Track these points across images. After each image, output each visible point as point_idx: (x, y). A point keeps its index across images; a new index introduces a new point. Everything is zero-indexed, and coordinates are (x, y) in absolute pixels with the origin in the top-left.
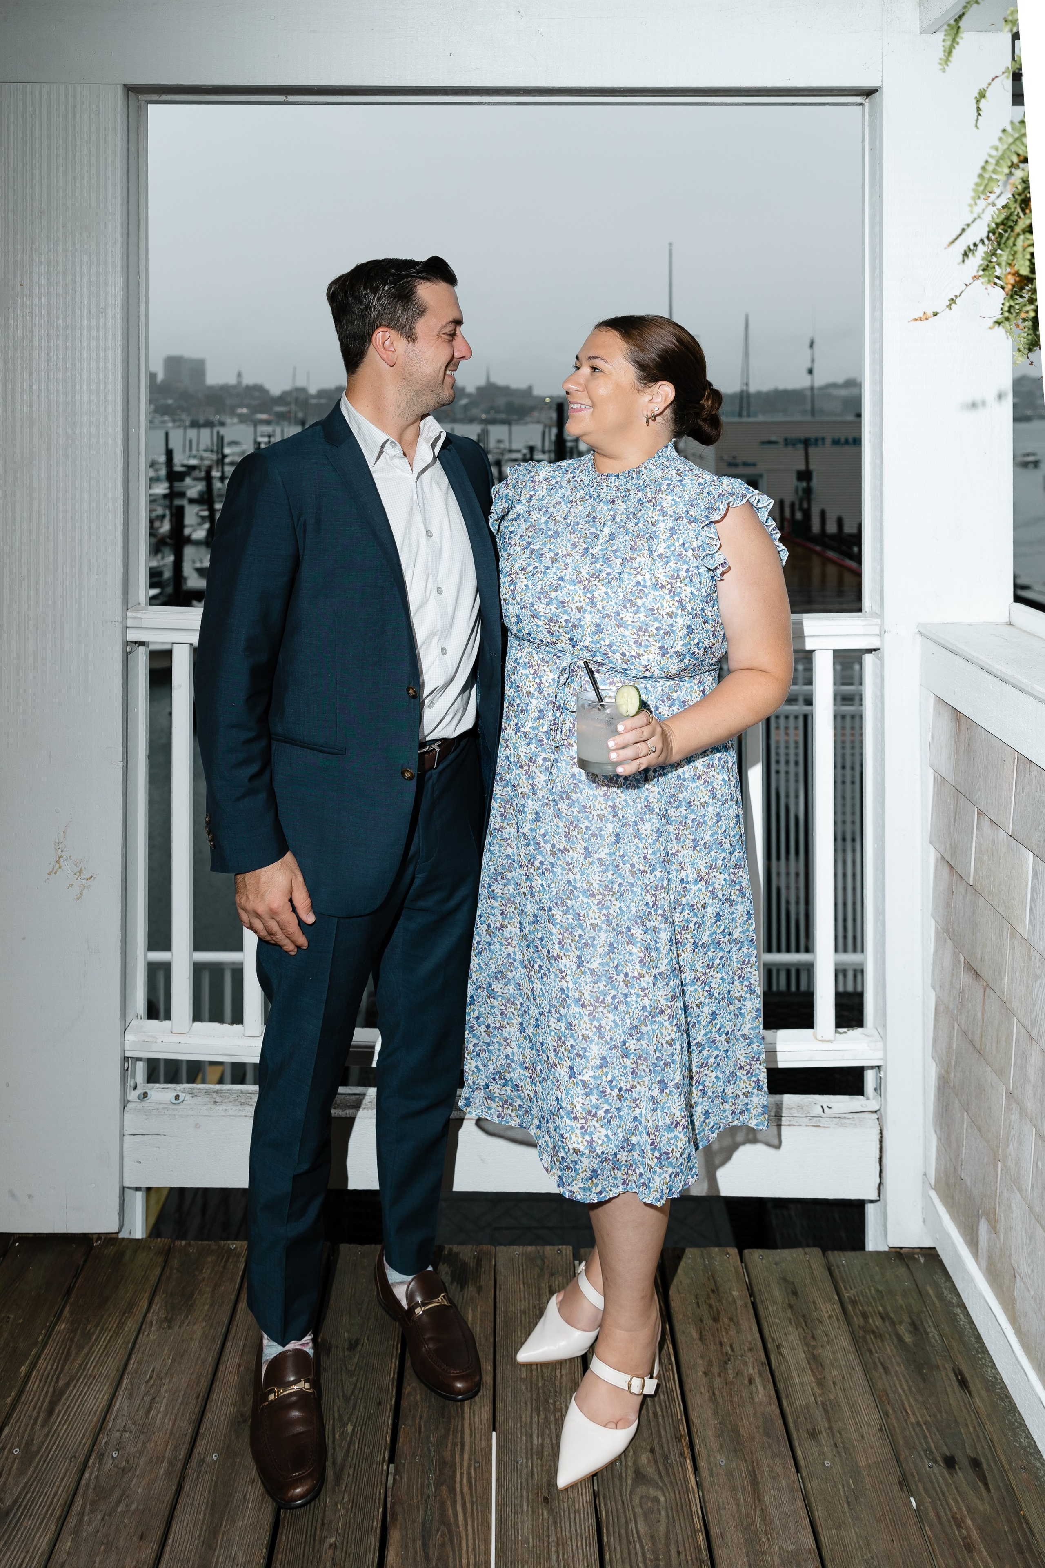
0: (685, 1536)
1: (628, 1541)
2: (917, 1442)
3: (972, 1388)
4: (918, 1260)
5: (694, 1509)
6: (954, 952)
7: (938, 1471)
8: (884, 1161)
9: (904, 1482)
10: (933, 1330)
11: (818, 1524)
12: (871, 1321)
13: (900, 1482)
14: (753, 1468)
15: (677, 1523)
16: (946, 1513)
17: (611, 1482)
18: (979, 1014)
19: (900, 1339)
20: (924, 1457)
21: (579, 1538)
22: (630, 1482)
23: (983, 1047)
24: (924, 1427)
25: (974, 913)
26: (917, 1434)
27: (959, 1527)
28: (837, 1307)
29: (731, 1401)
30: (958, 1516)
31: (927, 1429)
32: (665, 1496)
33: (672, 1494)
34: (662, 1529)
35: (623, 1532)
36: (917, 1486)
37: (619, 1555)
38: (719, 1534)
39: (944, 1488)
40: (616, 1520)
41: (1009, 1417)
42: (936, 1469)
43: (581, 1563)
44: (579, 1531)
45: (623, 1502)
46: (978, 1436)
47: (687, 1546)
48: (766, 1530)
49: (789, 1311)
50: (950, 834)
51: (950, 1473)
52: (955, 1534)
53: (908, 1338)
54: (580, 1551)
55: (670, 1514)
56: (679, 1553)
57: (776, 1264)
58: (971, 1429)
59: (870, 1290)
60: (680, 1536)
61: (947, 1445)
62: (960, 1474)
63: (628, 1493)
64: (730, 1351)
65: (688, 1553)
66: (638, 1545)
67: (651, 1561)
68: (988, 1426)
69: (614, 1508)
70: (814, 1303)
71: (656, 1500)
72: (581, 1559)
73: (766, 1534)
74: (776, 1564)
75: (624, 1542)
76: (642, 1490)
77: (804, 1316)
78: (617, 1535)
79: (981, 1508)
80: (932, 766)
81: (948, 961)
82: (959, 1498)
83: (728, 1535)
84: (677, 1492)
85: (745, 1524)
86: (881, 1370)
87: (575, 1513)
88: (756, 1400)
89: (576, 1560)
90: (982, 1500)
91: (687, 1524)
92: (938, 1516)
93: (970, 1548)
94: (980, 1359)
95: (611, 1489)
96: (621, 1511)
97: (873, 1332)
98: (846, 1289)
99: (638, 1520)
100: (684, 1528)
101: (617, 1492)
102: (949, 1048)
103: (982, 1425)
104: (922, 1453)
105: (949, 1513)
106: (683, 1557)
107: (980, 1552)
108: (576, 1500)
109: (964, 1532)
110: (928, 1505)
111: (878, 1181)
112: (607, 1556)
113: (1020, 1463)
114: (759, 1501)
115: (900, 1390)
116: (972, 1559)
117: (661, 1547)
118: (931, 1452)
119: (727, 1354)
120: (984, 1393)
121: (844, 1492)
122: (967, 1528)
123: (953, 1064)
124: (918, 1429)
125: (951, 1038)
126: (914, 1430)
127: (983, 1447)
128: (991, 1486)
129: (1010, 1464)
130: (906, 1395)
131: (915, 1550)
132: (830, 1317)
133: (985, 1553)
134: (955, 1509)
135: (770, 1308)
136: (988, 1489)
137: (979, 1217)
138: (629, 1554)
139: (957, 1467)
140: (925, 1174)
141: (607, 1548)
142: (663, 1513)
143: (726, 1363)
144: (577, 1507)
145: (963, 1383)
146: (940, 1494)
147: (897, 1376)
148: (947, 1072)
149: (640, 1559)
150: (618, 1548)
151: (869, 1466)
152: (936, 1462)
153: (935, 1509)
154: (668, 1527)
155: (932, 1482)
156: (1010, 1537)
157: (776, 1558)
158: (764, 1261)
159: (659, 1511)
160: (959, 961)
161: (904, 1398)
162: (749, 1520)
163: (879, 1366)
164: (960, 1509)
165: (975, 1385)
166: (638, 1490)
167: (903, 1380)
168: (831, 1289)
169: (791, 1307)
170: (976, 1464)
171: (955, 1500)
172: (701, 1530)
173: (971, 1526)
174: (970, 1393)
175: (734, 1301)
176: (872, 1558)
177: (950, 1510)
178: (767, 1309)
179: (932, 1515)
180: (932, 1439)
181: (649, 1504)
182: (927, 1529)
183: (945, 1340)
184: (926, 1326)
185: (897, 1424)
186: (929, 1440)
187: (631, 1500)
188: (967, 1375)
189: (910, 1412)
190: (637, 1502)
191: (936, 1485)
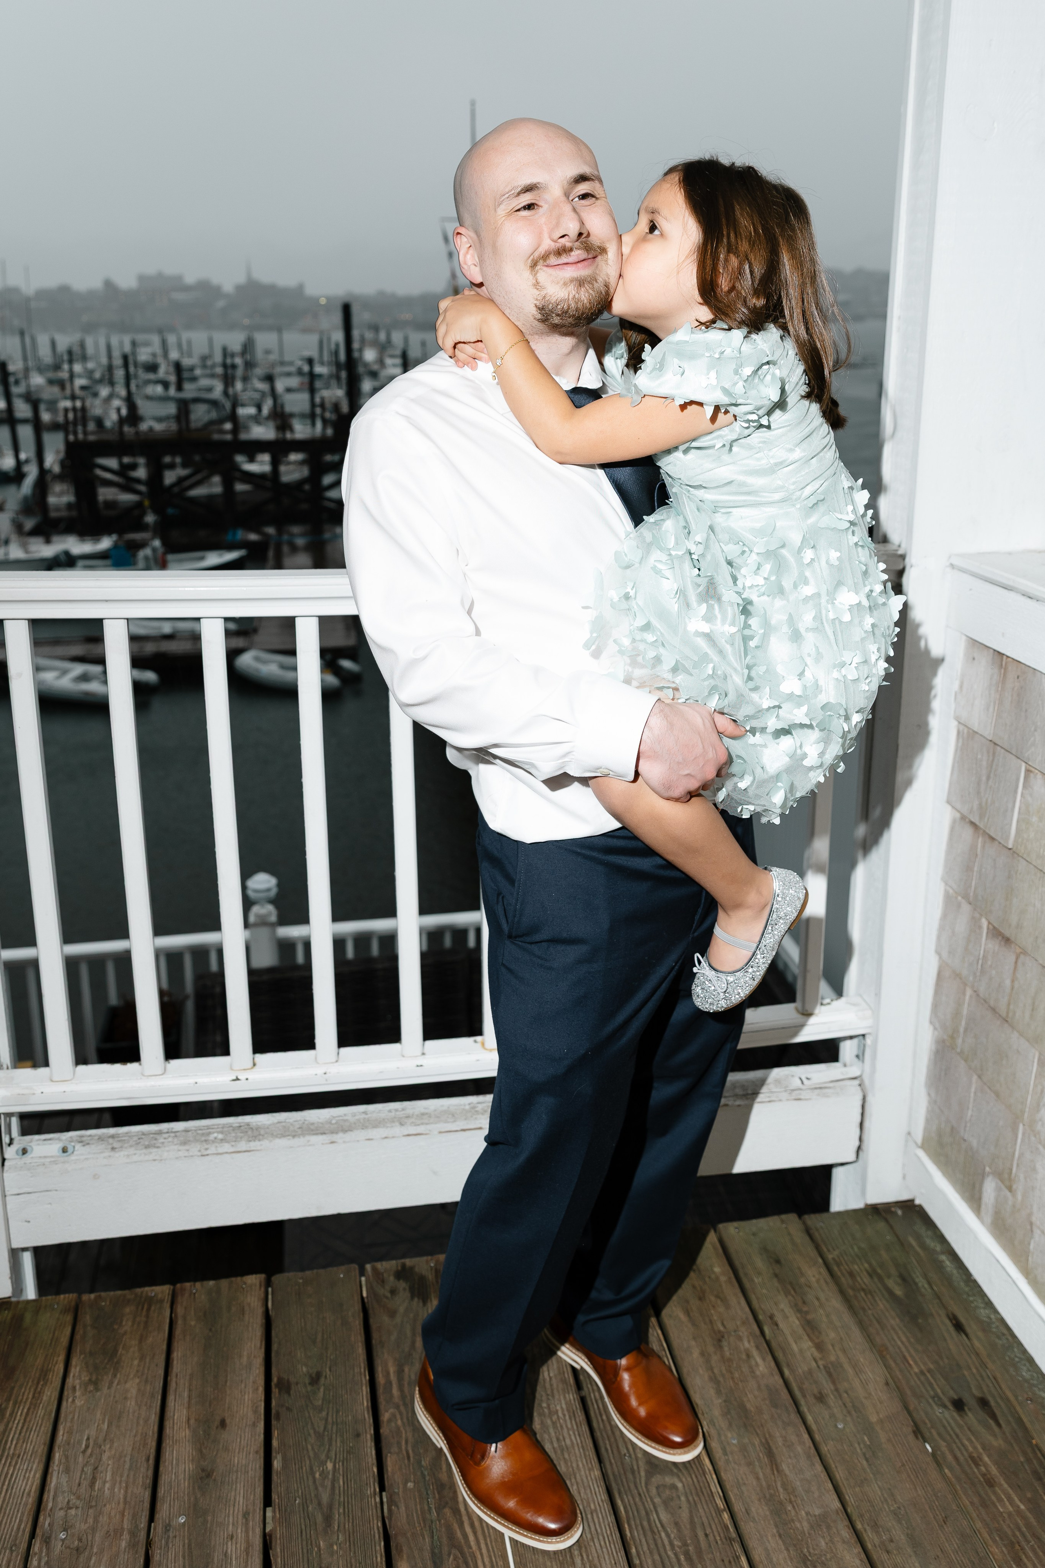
0: (710, 1518)
1: (653, 1532)
2: (924, 1391)
3: (968, 1330)
4: (895, 1213)
5: (713, 1489)
6: (973, 918)
7: (948, 1415)
8: (867, 1124)
9: (918, 1432)
10: (921, 1279)
11: (841, 1484)
12: (859, 1279)
13: (914, 1432)
14: (766, 1439)
15: (699, 1506)
16: (962, 1454)
17: (623, 1477)
18: (1008, 982)
19: (891, 1293)
20: (933, 1404)
21: (601, 1538)
22: (643, 1474)
23: (1010, 1015)
24: (928, 1375)
25: (1009, 877)
26: (922, 1383)
27: (977, 1465)
28: (823, 1270)
29: (733, 1378)
30: (975, 1455)
31: (932, 1376)
32: (681, 1481)
33: (689, 1479)
34: (685, 1514)
35: (645, 1523)
36: (930, 1433)
37: (645, 1548)
38: (743, 1510)
39: (957, 1430)
40: (636, 1513)
41: (1009, 1354)
42: (947, 1414)
43: (608, 1562)
44: (599, 1530)
45: (640, 1495)
46: (982, 1376)
47: (714, 1527)
48: (790, 1499)
49: (775, 1280)
50: (978, 793)
51: (961, 1416)
52: (974, 1473)
53: (899, 1292)
54: (604, 1550)
55: (691, 1498)
56: (706, 1535)
57: (754, 1234)
58: (974, 1371)
59: (852, 1248)
60: (704, 1519)
61: (952, 1388)
62: (970, 1414)
63: (643, 1484)
64: (722, 1328)
65: (716, 1534)
66: (663, 1534)
67: (680, 1547)
68: (990, 1365)
69: (632, 1502)
70: (799, 1268)
71: (674, 1487)
72: (607, 1557)
73: (791, 1502)
74: (806, 1529)
75: (649, 1533)
76: (657, 1479)
77: (791, 1283)
78: (640, 1528)
79: (995, 1443)
80: (957, 719)
81: (962, 925)
82: (973, 1438)
83: (753, 1509)
84: (693, 1476)
85: (768, 1496)
86: (877, 1326)
87: (592, 1513)
88: (758, 1373)
89: (602, 1560)
90: (995, 1436)
91: (710, 1505)
92: (956, 1458)
93: (990, 1483)
94: (972, 1302)
95: (625, 1483)
96: (639, 1503)
97: (863, 1290)
98: (829, 1251)
99: (659, 1509)
100: (707, 1510)
101: (632, 1486)
102: (957, 1014)
103: (984, 1365)
104: (930, 1400)
105: (965, 1453)
106: (711, 1537)
107: (1001, 1485)
108: (590, 1500)
109: (983, 1469)
110: (944, 1449)
111: (857, 1143)
112: (634, 1551)
113: (1026, 1396)
114: (778, 1471)
115: (899, 1343)
116: (995, 1493)
117: (687, 1532)
118: (939, 1398)
119: (720, 1331)
120: (980, 1334)
121: (861, 1449)
122: (986, 1465)
123: (962, 1030)
124: (922, 1378)
125: (959, 1004)
126: (919, 1379)
127: (988, 1386)
128: (1001, 1422)
129: (1016, 1397)
130: (906, 1347)
131: (939, 1494)
132: (818, 1281)
133: (1006, 1486)
134: (971, 1449)
135: (756, 1280)
136: (999, 1425)
137: (983, 1176)
138: (656, 1545)
139: (966, 1408)
140: (909, 1133)
141: (632, 1543)
142: (683, 1498)
143: (720, 1341)
144: (592, 1507)
145: (959, 1327)
146: (954, 1437)
147: (894, 1329)
148: (952, 1038)
149: (668, 1548)
150: (643, 1540)
151: (881, 1421)
152: (945, 1407)
153: (952, 1451)
154: (691, 1512)
155: (944, 1427)
156: (1027, 1467)
157: (805, 1524)
158: (741, 1234)
159: (679, 1497)
160: (980, 927)
161: (903, 1349)
162: (772, 1491)
163: (875, 1322)
164: (975, 1448)
165: (971, 1327)
166: (653, 1480)
167: (900, 1332)
168: (813, 1253)
169: (776, 1275)
170: (983, 1403)
171: (969, 1440)
172: (725, 1510)
173: (989, 1462)
174: (967, 1335)
175: (717, 1278)
176: (899, 1508)
177: (967, 1450)
178: (753, 1281)
179: (950, 1458)
180: (938, 1385)
181: (668, 1492)
182: (946, 1471)
183: (935, 1288)
184: (914, 1276)
185: (900, 1377)
186: (935, 1386)
187: (648, 1491)
188: (962, 1320)
189: (911, 1362)
190: (654, 1491)
191: (949, 1428)
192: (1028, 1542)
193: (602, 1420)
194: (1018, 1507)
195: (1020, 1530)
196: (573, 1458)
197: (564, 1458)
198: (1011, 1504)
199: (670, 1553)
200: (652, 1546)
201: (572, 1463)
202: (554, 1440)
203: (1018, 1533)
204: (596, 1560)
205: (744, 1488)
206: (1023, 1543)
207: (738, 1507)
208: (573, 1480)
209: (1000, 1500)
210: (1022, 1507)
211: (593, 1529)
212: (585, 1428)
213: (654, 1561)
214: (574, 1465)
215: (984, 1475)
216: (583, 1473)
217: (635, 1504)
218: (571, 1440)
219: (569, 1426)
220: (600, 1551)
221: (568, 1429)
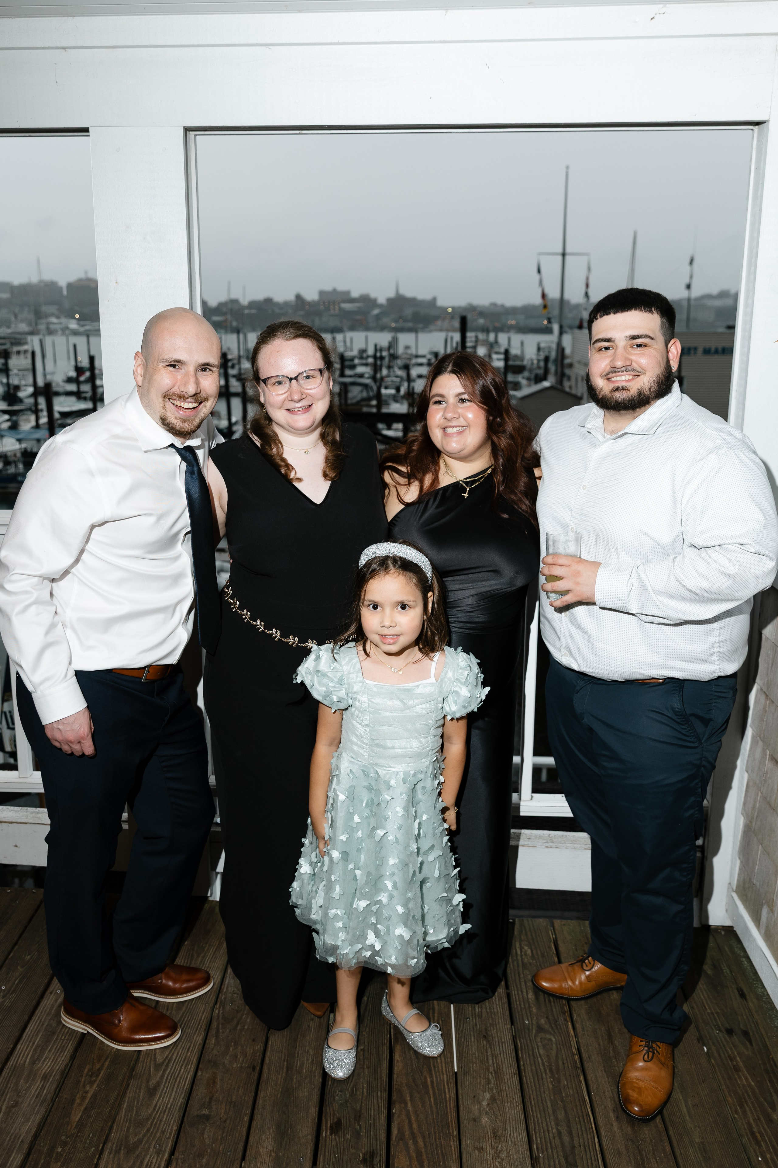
0: (567, 1056)
1: (534, 1057)
2: (710, 1022)
3: (748, 997)
4: (720, 933)
5: (572, 1045)
9: (701, 1040)
13: (698, 1040)
14: (609, 1029)
15: (563, 1050)
17: (523, 1031)
20: (714, 1028)
21: (505, 1054)
22: (534, 1031)
24: (716, 1015)
27: (732, 1060)
30: (732, 1056)
32: (555, 1038)
33: (560, 1038)
34: (554, 1052)
35: (531, 1053)
36: (708, 1042)
37: (529, 1064)
38: (587, 1057)
39: (725, 1043)
40: (526, 1048)
41: (769, 1012)
42: (721, 1034)
44: (504, 1050)
45: (530, 1040)
46: (749, 1020)
47: (568, 1060)
51: (729, 1037)
52: (729, 1064)
53: (710, 972)
54: (506, 1059)
55: (559, 1046)
56: (563, 1063)
58: (745, 1017)
60: (564, 1056)
61: (729, 1023)
63: (533, 1036)
65: (569, 1064)
66: (539, 1059)
67: (548, 1066)
68: (755, 1015)
69: (525, 1041)
71: (550, 1040)
72: (506, 1063)
75: (532, 1057)
76: (542, 1035)
78: (527, 1054)
79: (746, 1052)
82: (733, 1048)
83: (594, 1056)
84: (563, 1036)
85: (604, 1053)
87: (502, 1043)
89: (504, 1063)
90: (747, 1049)
91: (569, 1051)
92: (720, 1056)
93: (737, 1069)
94: (754, 984)
95: (523, 1033)
96: (530, 1045)
99: (540, 1048)
100: (566, 1053)
101: (527, 1036)
103: (751, 1015)
104: (713, 1027)
105: (726, 1055)
106: (566, 1065)
107: (743, 1072)
109: (735, 1063)
110: (714, 1051)
113: (773, 1034)
115: (702, 997)
116: (739, 1075)
117: (553, 1060)
118: (719, 1027)
120: (754, 1000)
122: (737, 1061)
124: (711, 1016)
126: (709, 1016)
127: (750, 1023)
128: (753, 1042)
129: (766, 1033)
130: (706, 1000)
131: (705, 1069)
133: (746, 1073)
134: (730, 1053)
136: (751, 1044)
137: (763, 904)
138: (534, 1062)
139: (734, 1034)
141: (522, 1060)
142: (554, 1046)
144: (503, 1040)
145: (743, 995)
146: (722, 1046)
147: (701, 991)
149: (541, 1065)
150: (528, 1060)
152: (720, 1031)
153: (718, 1052)
154: (557, 1052)
155: (718, 1040)
156: (762, 1067)
159: (552, 1044)
162: (607, 1051)
164: (733, 1053)
165: (750, 996)
166: (539, 1035)
167: (705, 993)
170: (746, 1033)
171: (731, 1049)
172: (576, 1054)
173: (739, 1061)
174: (746, 1001)
177: (728, 1053)
179: (716, 1054)
180: (720, 1021)
181: (546, 1041)
182: (712, 1060)
183: (733, 974)
184: (722, 966)
185: (698, 1013)
186: (718, 1021)
187: (535, 1039)
188: (746, 992)
189: (707, 1007)
190: (539, 1040)
191: (720, 1041)
192: (750, 1099)
193: (517, 1004)
194: (750, 1083)
195: (747, 1093)
196: (497, 1018)
197: (492, 1017)
198: (746, 1081)
199: (541, 1067)
200: (532, 1063)
201: (495, 1020)
202: (488, 1008)
203: (746, 1095)
204: (500, 1063)
205: (590, 1048)
206: (747, 1099)
207: (585, 1055)
208: (495, 1027)
209: (740, 1078)
210: (753, 1084)
211: (501, 1050)
212: (506, 1006)
213: (531, 1069)
214: (497, 1021)
215: (734, 1066)
216: (501, 1025)
217: (527, 1043)
218: (497, 1010)
219: (498, 1003)
220: (503, 1060)
221: (497, 1005)
